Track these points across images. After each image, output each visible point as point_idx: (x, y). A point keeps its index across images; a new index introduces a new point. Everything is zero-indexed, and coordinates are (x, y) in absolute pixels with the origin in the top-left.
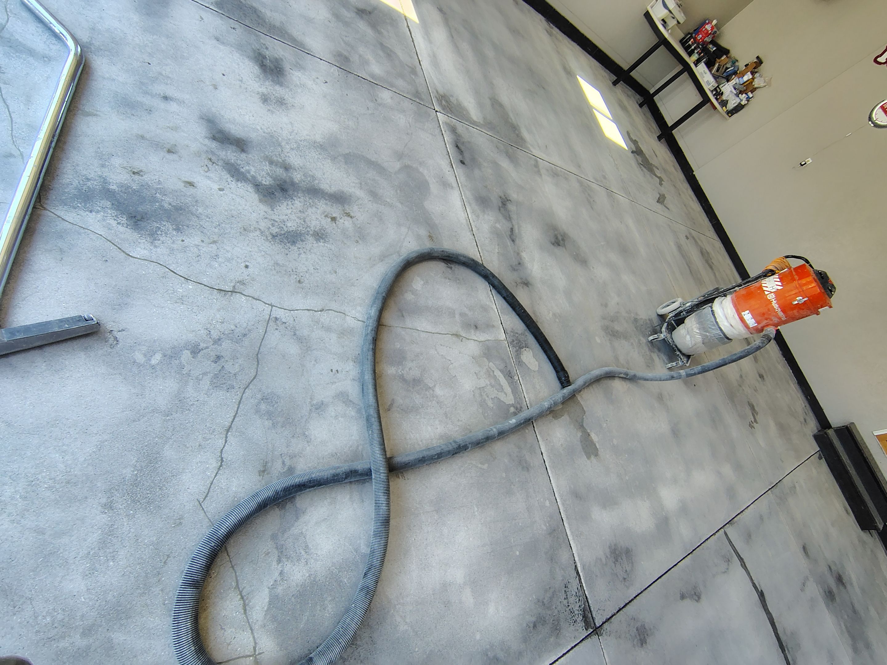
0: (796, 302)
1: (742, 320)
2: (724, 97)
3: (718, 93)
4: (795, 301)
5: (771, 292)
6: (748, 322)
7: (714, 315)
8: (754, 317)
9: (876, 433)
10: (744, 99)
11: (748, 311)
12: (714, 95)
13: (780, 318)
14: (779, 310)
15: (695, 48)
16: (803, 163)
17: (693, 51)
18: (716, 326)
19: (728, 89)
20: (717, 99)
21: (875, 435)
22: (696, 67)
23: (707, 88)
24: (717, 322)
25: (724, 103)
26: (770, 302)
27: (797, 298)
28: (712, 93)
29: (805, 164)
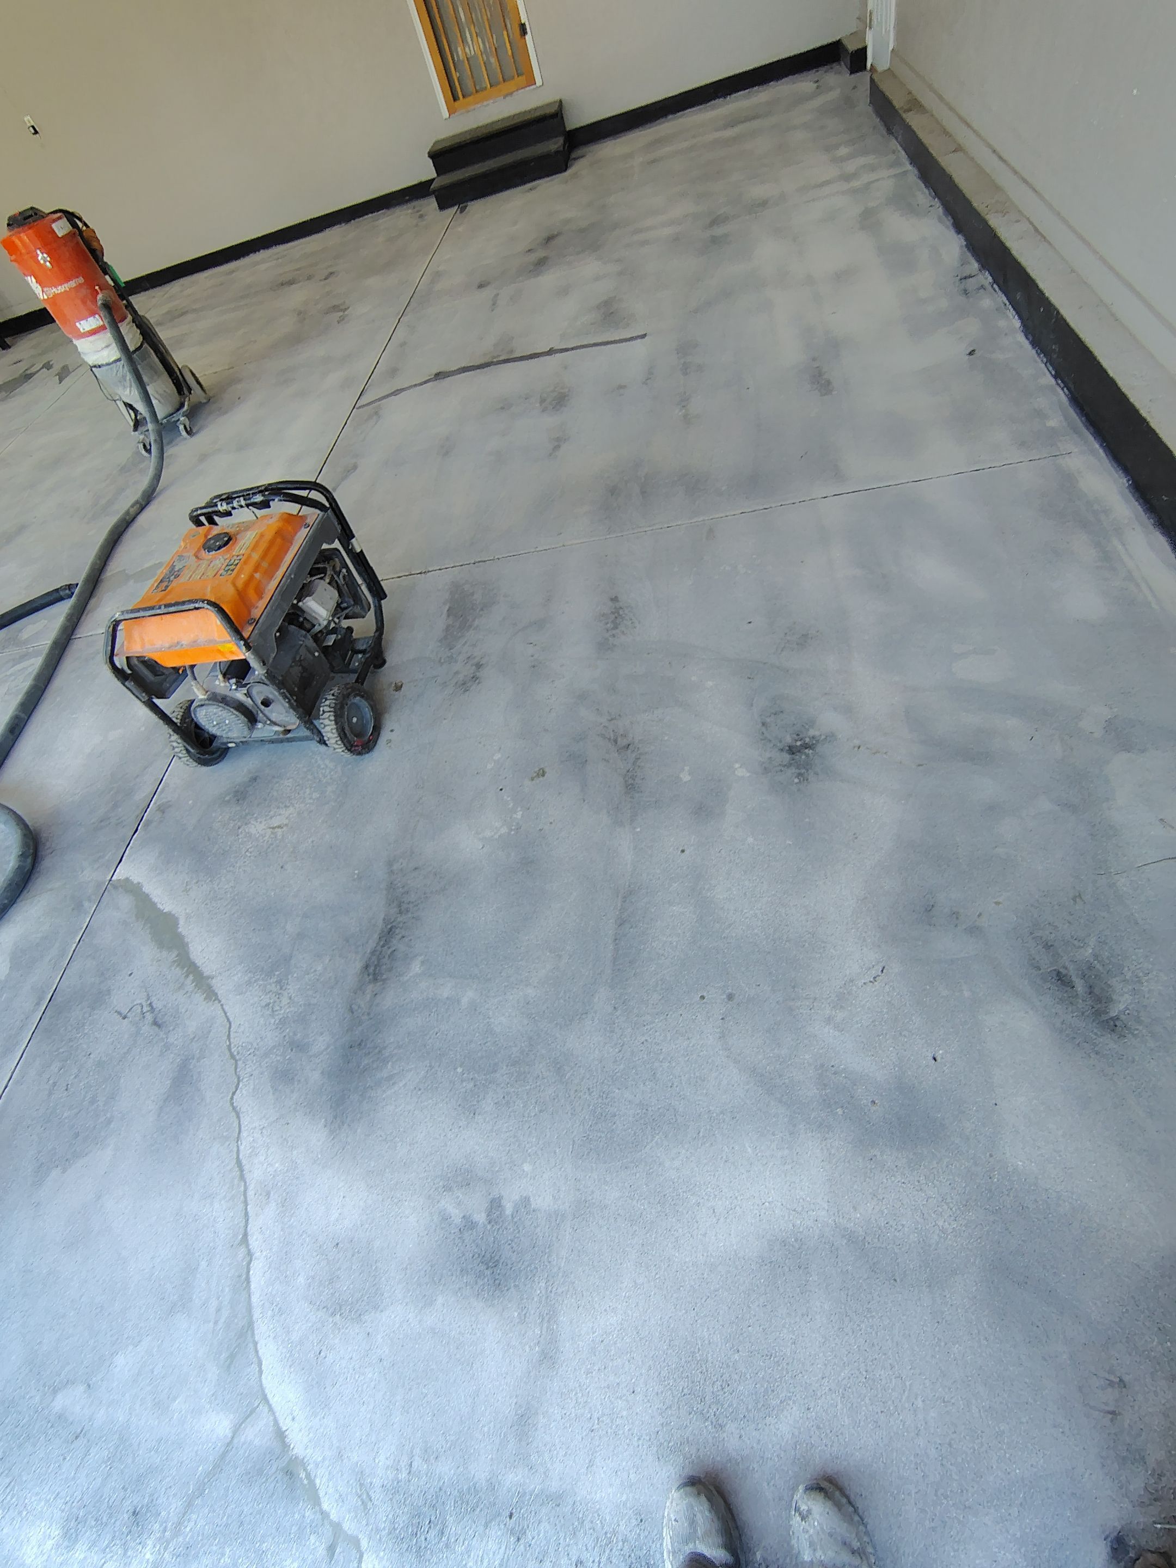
0: (48, 264)
1: (94, 332)
4: (46, 266)
5: (43, 291)
6: (94, 326)
7: (100, 366)
8: (86, 318)
9: (446, 114)
11: (77, 324)
13: (80, 285)
14: (66, 285)
16: (33, 131)
18: (112, 366)
21: (448, 116)
24: (108, 364)
26: (55, 296)
27: (42, 262)
29: (33, 127)
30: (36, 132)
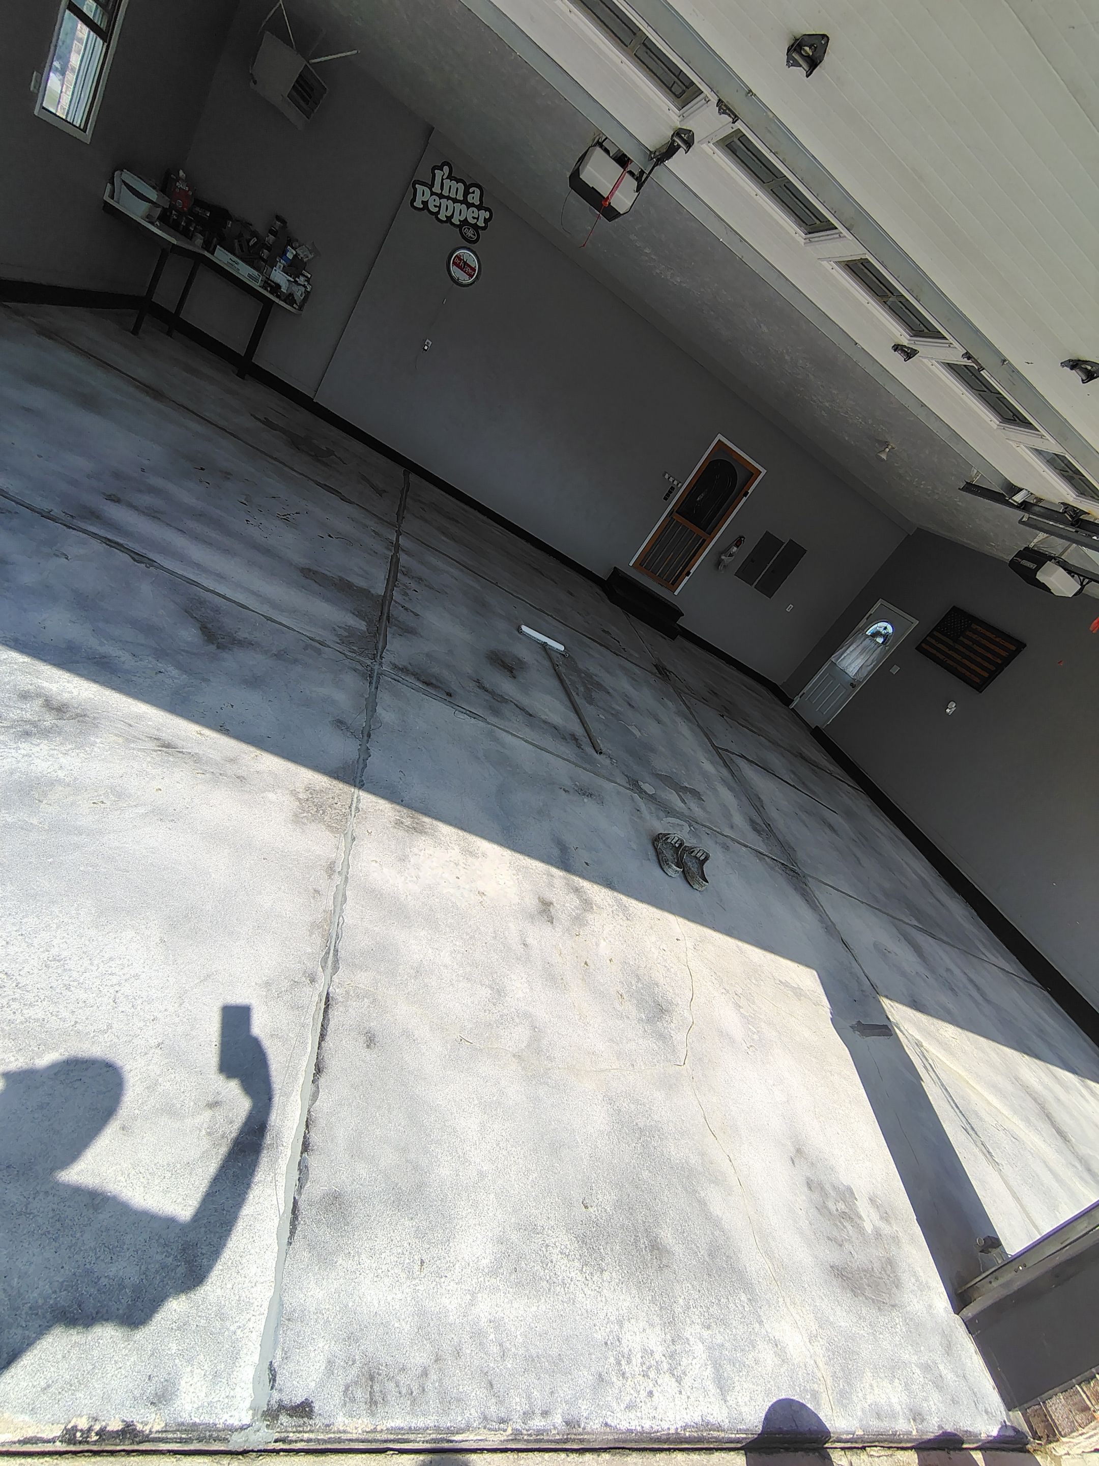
2: (284, 290)
3: (275, 288)
9: (630, 567)
10: (306, 283)
12: (270, 292)
15: (189, 223)
17: (186, 229)
19: (279, 276)
20: (278, 297)
22: (213, 254)
23: (256, 286)
25: (289, 298)
28: (266, 289)
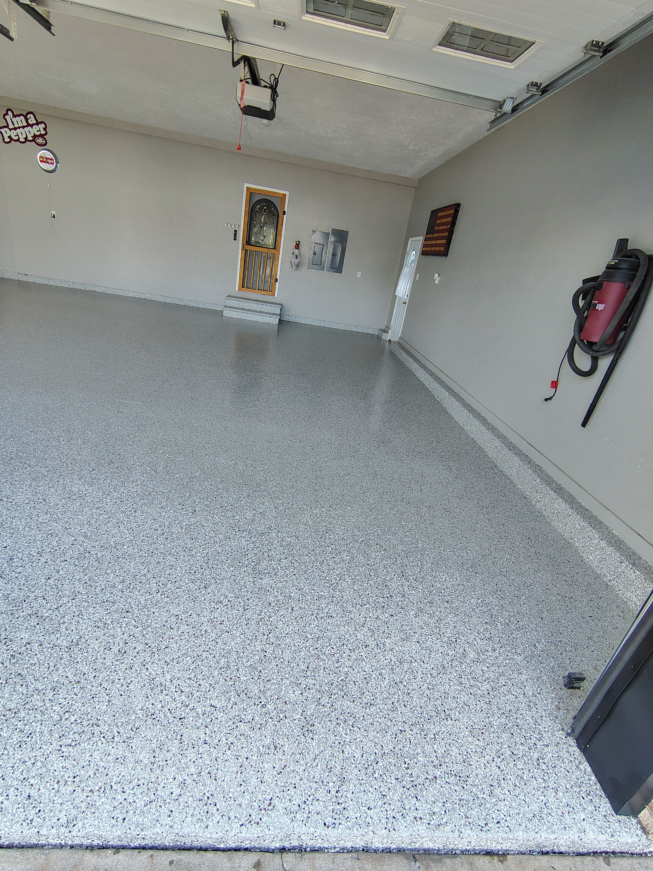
16: (53, 216)
21: (238, 290)
29: (54, 215)
30: (54, 217)
